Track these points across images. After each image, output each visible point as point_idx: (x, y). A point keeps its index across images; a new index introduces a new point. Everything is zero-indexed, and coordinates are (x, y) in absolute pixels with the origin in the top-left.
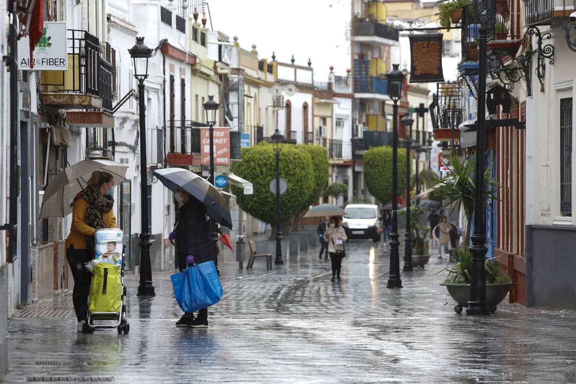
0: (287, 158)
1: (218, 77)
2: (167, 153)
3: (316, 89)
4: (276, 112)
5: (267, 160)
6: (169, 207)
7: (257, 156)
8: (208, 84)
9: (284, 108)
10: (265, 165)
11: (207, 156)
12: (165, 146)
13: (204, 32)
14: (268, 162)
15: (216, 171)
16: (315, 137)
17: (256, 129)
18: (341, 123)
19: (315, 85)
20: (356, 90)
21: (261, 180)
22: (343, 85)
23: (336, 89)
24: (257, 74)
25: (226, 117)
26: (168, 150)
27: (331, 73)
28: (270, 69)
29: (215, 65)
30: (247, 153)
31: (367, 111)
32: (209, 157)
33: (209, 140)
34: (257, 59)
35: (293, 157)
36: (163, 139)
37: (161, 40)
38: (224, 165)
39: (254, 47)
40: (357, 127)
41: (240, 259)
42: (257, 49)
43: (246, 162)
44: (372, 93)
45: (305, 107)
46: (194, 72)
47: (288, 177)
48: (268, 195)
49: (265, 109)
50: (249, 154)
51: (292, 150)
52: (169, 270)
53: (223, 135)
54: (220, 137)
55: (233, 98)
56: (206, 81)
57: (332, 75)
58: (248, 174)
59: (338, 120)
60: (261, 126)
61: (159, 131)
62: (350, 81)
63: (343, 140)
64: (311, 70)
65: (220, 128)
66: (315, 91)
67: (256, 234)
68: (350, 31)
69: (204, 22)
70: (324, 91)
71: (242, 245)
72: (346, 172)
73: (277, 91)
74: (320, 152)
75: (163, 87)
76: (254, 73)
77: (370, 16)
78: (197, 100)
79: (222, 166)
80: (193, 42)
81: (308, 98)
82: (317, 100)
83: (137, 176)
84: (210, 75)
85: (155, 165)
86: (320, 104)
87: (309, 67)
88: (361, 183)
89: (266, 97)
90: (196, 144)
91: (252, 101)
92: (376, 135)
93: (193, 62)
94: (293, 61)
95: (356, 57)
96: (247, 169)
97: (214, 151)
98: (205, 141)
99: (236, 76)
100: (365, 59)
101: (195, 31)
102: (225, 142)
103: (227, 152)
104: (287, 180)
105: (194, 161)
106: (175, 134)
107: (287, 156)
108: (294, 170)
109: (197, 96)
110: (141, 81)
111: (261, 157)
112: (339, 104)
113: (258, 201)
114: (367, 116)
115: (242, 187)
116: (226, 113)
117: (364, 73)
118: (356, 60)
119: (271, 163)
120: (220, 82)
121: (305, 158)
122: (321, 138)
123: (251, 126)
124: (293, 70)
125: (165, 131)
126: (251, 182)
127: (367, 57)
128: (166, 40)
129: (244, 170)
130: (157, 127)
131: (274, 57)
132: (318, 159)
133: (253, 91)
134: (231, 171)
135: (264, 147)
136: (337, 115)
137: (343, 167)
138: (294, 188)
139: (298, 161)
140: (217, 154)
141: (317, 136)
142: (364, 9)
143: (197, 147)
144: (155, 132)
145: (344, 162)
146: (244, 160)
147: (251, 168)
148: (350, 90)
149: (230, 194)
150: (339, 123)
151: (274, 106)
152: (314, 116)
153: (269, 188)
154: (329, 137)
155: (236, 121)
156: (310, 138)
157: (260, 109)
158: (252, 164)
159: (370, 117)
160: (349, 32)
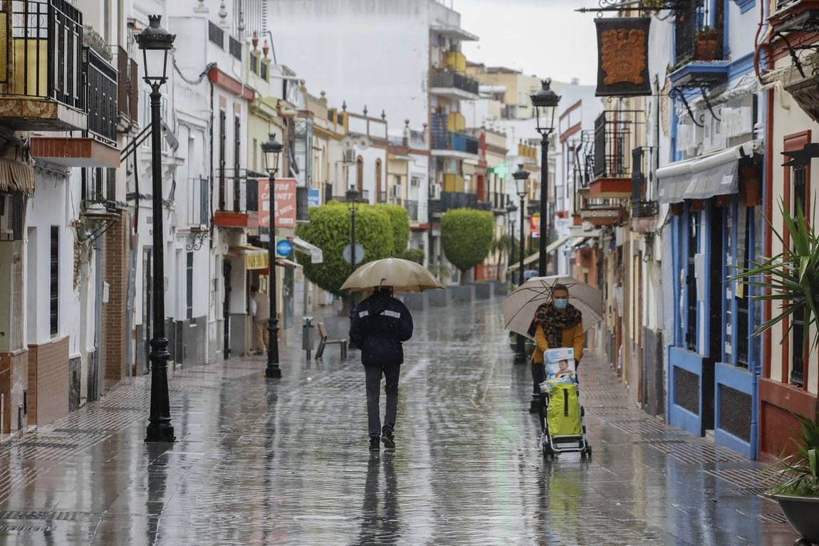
0: (362, 220)
1: (282, 120)
2: (214, 211)
3: (390, 144)
4: (346, 168)
5: (339, 222)
6: (216, 281)
7: (327, 217)
8: (269, 127)
9: (356, 164)
10: (337, 227)
11: (266, 216)
12: (211, 201)
13: (266, 63)
14: (339, 225)
15: (278, 235)
16: (389, 197)
17: (325, 187)
18: (417, 183)
19: (389, 139)
20: (433, 147)
21: (331, 245)
22: (419, 140)
23: (411, 145)
24: (327, 124)
25: (291, 168)
26: (216, 207)
27: (407, 127)
28: (341, 120)
29: (278, 104)
30: (315, 213)
31: (445, 170)
32: (269, 216)
33: (269, 194)
34: (326, 107)
35: (369, 219)
36: (210, 193)
37: (208, 63)
38: (288, 227)
39: (323, 94)
40: (434, 187)
41: (307, 346)
42: (326, 96)
43: (314, 224)
44: (450, 149)
45: (378, 164)
46: (252, 110)
47: (363, 241)
48: (340, 263)
49: (334, 165)
50: (317, 214)
51: (368, 210)
52: (216, 362)
53: (287, 188)
54: (283, 191)
55: (299, 147)
56: (267, 123)
57: (407, 129)
58: (316, 238)
59: (414, 179)
60: (330, 183)
61: (204, 182)
62: (427, 137)
63: (419, 201)
64: (385, 122)
65: (285, 179)
66: (389, 147)
67: (323, 306)
68: (428, 82)
69: (265, 51)
70: (399, 146)
71: (310, 328)
72: (421, 236)
73: (348, 144)
74: (400, 213)
75: (210, 125)
76: (322, 123)
77: (448, 66)
78: (255, 146)
79: (285, 229)
80: (251, 73)
81: (381, 153)
82: (391, 156)
83: (171, 240)
84: (272, 116)
85: (198, 226)
86: (394, 161)
87: (383, 120)
88: (436, 249)
89: (336, 151)
90: (253, 199)
91: (320, 154)
92: (453, 196)
93: (250, 98)
94: (365, 112)
95: (433, 111)
96: (315, 232)
97: (276, 208)
98: (265, 196)
99: (304, 119)
100: (442, 113)
101: (254, 59)
102: (289, 198)
103: (291, 211)
104: (362, 245)
105: (249, 222)
106: (225, 186)
107: (362, 217)
108: (370, 235)
109: (255, 141)
110: (155, 87)
111: (331, 218)
112: (415, 161)
113: (327, 269)
114: (445, 176)
115: (309, 254)
116: (291, 165)
117: (441, 128)
118: (433, 114)
119: (344, 225)
120: (284, 126)
121: (383, 221)
122: (395, 199)
123: (319, 183)
124: (364, 122)
125: (212, 182)
126: (320, 248)
127: (444, 112)
128: (215, 64)
129: (312, 234)
130: (200, 176)
131: (344, 107)
132: (397, 221)
133: (322, 143)
134: (297, 234)
135: (335, 207)
136: (412, 173)
137: (419, 231)
138: (370, 255)
139: (375, 224)
140: (279, 212)
141: (391, 196)
142: (442, 59)
143: (253, 205)
144: (198, 183)
145: (421, 225)
146: (311, 221)
147: (320, 231)
148: (426, 147)
149: (295, 263)
150: (415, 182)
151: (344, 162)
152: (387, 174)
153: (342, 255)
154: (403, 197)
155: (302, 174)
156: (383, 198)
157: (328, 164)
158: (321, 226)
159: (447, 176)
160: (426, 83)
